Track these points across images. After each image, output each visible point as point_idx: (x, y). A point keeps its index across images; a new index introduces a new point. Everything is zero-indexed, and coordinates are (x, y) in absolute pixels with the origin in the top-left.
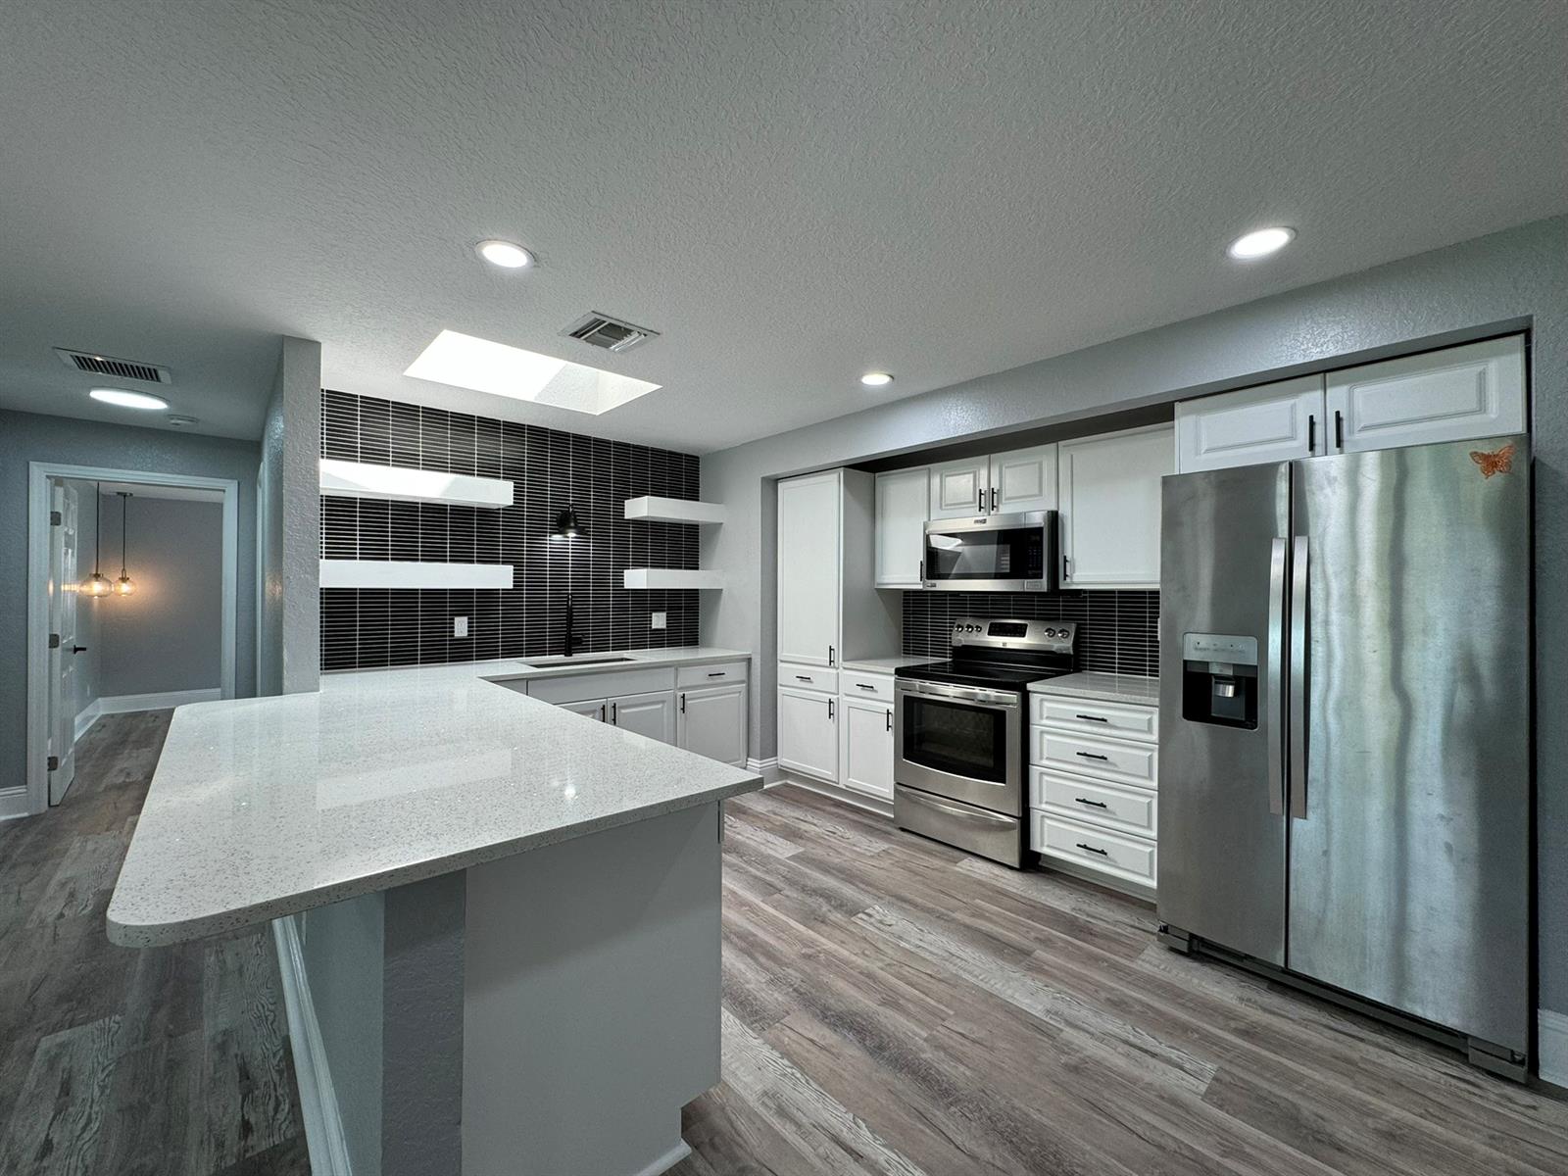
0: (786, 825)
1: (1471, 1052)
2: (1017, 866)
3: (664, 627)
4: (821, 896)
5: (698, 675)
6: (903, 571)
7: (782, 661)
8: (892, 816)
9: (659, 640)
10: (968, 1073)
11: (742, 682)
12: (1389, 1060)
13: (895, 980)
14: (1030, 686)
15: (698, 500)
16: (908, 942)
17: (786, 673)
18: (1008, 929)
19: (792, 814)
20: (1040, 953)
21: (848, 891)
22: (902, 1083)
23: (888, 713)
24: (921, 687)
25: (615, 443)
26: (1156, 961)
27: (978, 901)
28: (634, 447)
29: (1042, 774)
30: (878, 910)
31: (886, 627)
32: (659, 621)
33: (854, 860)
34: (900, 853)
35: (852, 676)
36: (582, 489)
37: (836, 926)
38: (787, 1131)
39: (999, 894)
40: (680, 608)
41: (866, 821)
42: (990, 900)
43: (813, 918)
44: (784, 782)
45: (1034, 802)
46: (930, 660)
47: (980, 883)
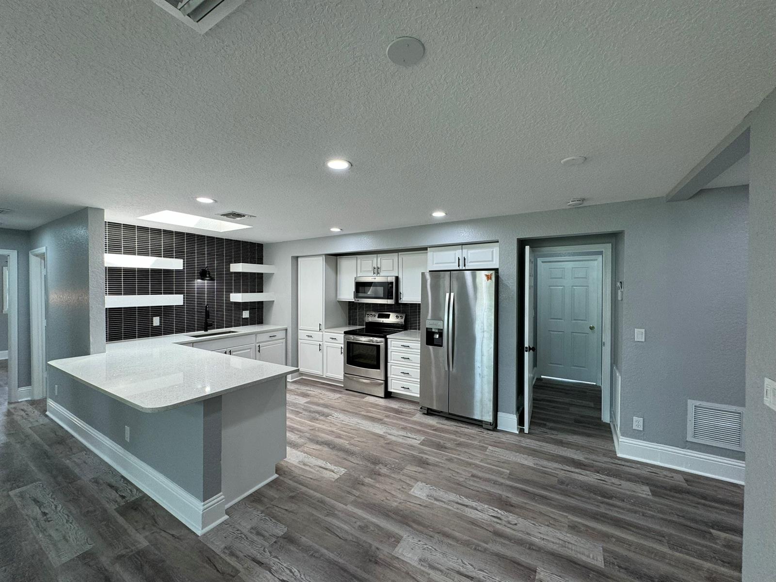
0: (303, 393)
1: (483, 425)
2: (383, 396)
3: (248, 317)
4: (316, 413)
5: (265, 337)
6: (347, 294)
7: (300, 330)
8: (343, 386)
9: (246, 322)
10: (359, 449)
11: (284, 339)
12: (466, 430)
13: (340, 432)
14: (388, 336)
15: (262, 264)
16: (345, 422)
17: (302, 335)
18: (377, 414)
19: (306, 389)
20: (386, 419)
21: (326, 410)
22: (340, 453)
23: (342, 348)
24: (352, 338)
25: (226, 239)
26: (419, 417)
27: (370, 408)
28: (234, 240)
29: (391, 365)
30: (336, 414)
31: (342, 316)
32: (246, 314)
33: (329, 401)
34: (344, 397)
35: (328, 334)
36: (211, 260)
37: (321, 420)
38: (307, 468)
39: (376, 406)
40: (255, 309)
41: (333, 388)
42: (373, 407)
43: (314, 419)
44: (301, 377)
45: (389, 375)
46: (358, 327)
47: (372, 403)
